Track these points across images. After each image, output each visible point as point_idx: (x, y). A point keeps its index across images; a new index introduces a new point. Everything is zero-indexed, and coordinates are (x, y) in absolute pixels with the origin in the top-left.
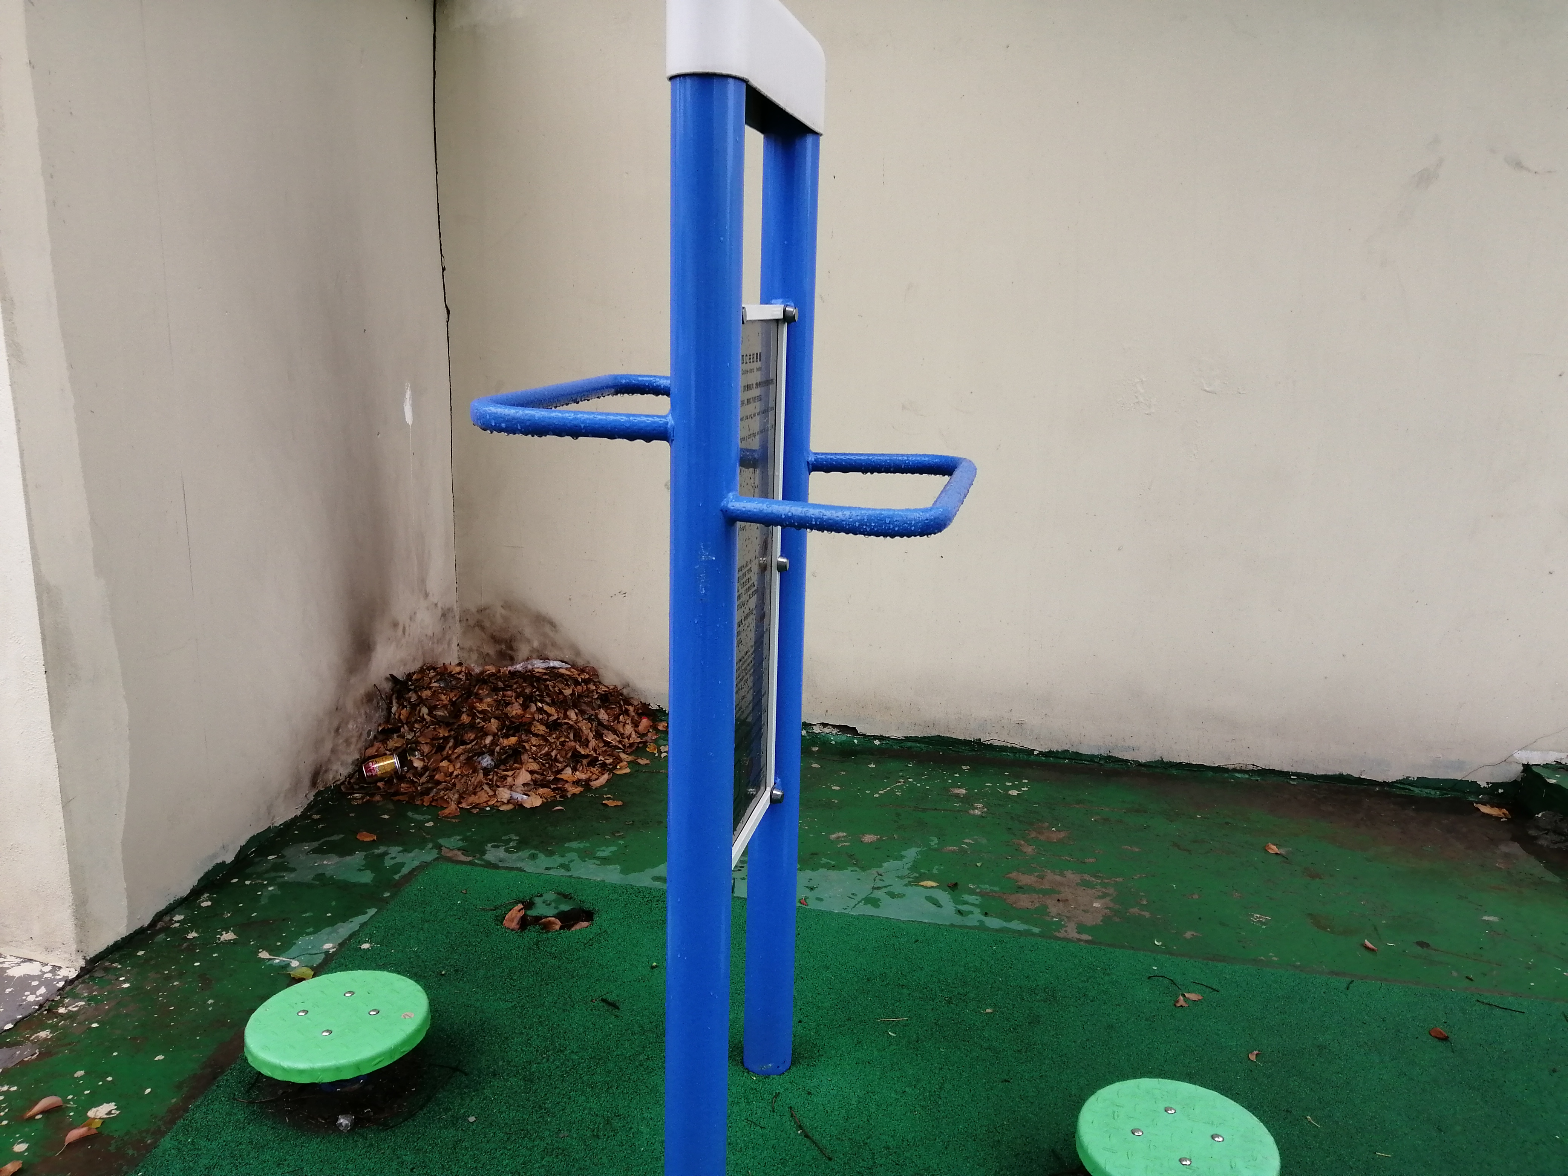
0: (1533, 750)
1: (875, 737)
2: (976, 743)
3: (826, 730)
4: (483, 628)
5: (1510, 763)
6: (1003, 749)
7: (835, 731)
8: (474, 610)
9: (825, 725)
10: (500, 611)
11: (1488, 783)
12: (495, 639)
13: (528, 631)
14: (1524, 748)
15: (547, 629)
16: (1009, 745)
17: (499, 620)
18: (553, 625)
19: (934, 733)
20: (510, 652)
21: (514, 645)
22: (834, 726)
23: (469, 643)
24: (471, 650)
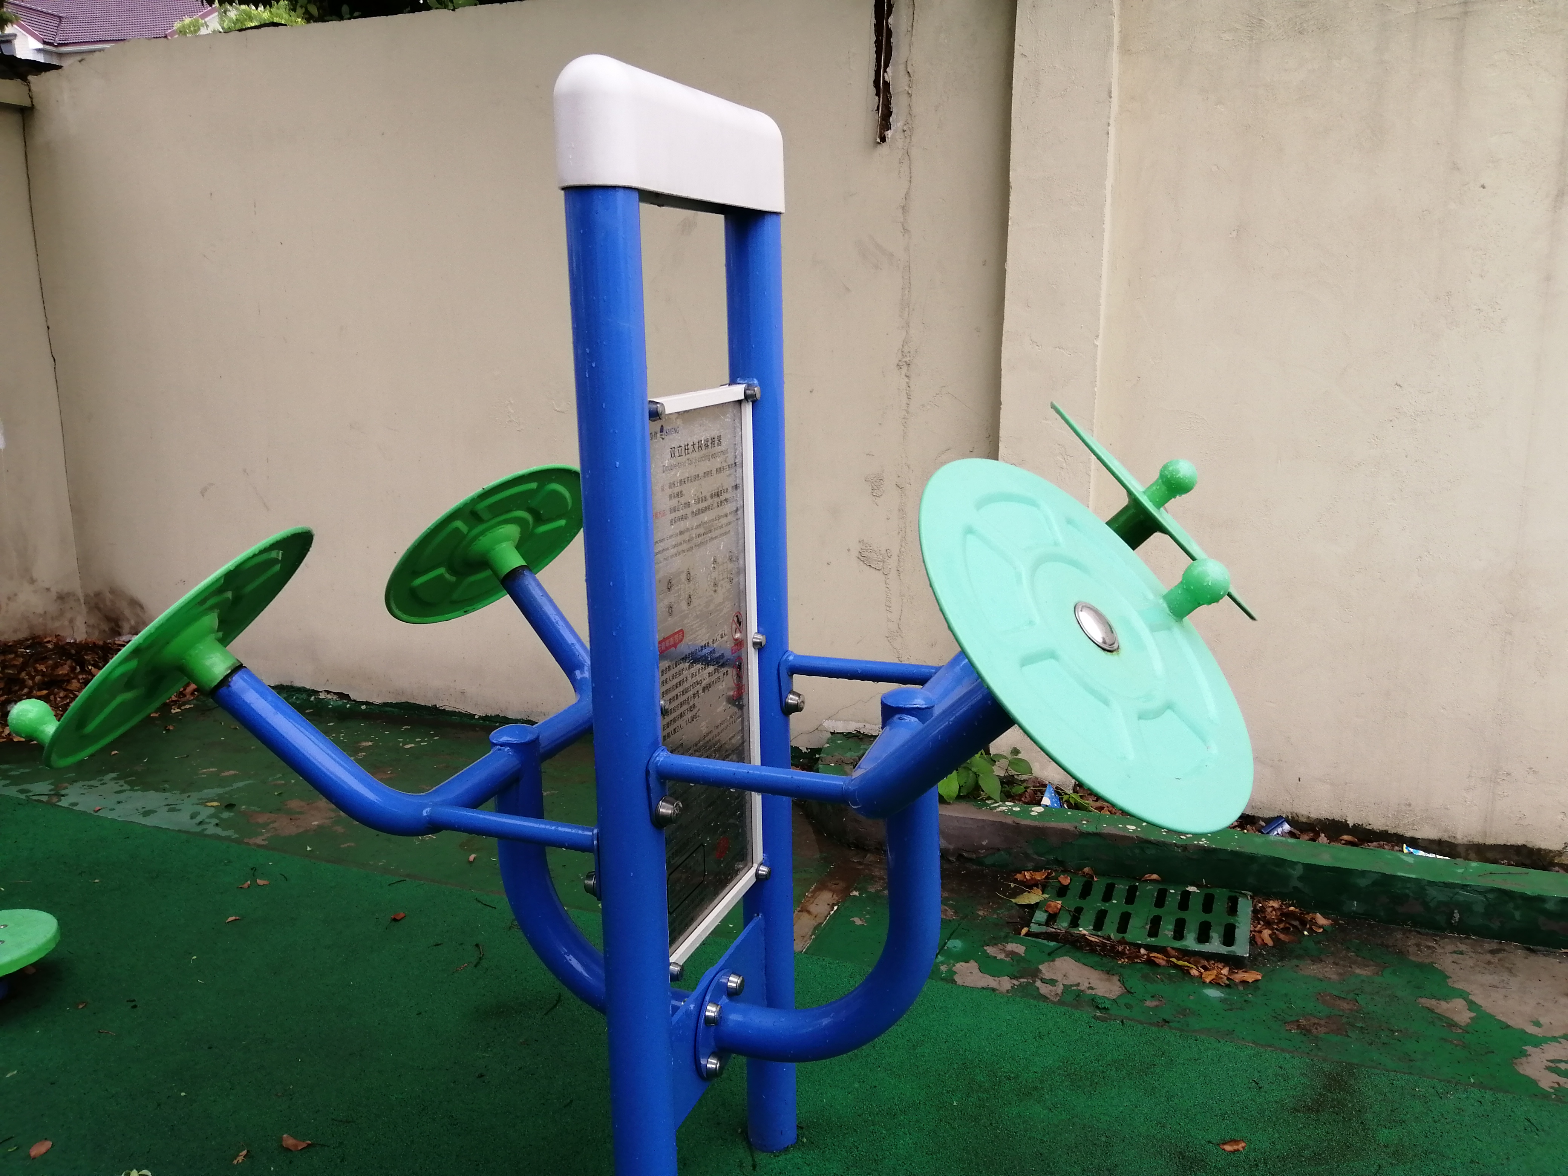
0: (837, 720)
1: (363, 703)
2: (433, 708)
3: (329, 697)
4: (99, 609)
5: (821, 731)
6: (453, 713)
7: (335, 697)
8: (92, 595)
9: (328, 692)
10: (108, 596)
11: (807, 749)
12: (108, 619)
13: (127, 612)
14: (829, 718)
15: (138, 610)
16: (457, 710)
17: (108, 603)
18: (141, 607)
19: (403, 700)
20: (117, 629)
21: (120, 623)
22: (335, 693)
23: (92, 621)
24: (93, 626)
